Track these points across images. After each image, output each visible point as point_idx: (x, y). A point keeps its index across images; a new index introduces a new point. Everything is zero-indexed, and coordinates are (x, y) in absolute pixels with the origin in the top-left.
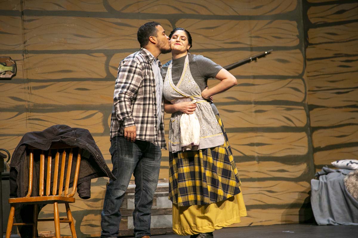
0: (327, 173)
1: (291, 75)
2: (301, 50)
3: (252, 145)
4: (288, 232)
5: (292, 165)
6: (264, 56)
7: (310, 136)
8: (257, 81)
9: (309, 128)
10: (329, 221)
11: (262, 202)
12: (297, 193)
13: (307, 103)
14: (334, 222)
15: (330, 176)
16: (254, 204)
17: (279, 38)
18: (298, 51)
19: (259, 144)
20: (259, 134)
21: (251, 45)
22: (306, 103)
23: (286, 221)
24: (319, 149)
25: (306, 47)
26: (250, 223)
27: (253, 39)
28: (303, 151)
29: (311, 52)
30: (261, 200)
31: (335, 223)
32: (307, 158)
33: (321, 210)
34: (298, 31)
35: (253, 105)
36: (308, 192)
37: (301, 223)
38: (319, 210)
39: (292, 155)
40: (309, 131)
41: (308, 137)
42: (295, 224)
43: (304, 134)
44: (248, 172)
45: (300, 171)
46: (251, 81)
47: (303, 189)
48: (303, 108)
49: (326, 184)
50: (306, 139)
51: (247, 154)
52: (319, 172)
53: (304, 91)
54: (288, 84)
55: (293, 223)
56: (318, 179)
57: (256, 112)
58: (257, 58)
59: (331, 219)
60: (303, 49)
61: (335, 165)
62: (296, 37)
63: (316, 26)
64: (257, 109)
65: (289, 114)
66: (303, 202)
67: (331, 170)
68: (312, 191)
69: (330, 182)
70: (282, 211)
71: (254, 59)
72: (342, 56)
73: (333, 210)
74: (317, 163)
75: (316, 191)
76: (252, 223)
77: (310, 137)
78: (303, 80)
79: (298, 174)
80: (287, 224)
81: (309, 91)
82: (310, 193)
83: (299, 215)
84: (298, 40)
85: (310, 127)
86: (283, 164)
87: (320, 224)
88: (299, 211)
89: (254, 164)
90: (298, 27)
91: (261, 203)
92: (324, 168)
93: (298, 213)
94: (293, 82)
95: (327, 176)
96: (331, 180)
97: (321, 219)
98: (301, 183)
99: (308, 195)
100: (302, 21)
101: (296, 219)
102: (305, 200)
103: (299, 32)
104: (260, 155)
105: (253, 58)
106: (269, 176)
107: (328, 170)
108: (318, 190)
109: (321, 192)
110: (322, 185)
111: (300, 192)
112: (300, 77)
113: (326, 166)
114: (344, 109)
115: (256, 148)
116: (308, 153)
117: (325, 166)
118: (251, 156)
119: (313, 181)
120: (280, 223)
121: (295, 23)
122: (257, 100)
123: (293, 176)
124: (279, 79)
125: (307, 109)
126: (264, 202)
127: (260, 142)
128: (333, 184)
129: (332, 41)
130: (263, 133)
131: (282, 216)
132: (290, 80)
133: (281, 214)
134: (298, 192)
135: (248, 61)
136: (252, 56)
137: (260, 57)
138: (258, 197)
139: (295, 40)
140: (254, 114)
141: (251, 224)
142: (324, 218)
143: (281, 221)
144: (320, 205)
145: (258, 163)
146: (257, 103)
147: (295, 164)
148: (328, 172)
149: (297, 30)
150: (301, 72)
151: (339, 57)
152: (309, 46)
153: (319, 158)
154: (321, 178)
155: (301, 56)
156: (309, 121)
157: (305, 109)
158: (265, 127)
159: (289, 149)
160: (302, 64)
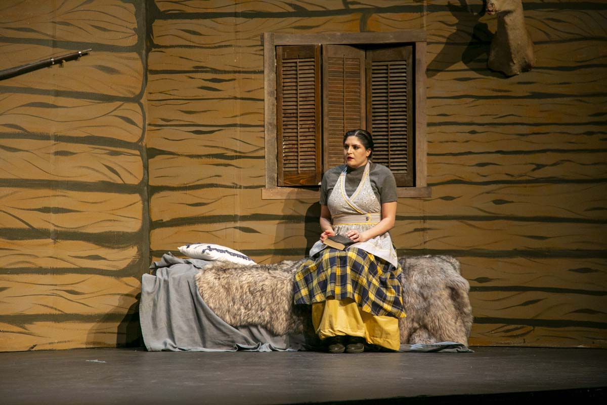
0: (169, 264)
1: (121, 95)
2: (140, 54)
3: (46, 210)
4: (96, 361)
5: (113, 248)
6: (75, 57)
7: (147, 201)
8: (61, 101)
9: (146, 188)
10: (165, 344)
11: (56, 309)
12: (118, 297)
13: (146, 145)
14: (175, 346)
15: (173, 268)
16: (40, 313)
17: (104, 30)
18: (135, 55)
19: (57, 210)
20: (59, 192)
21: (53, 37)
22: (144, 145)
23: (94, 343)
24: (161, 224)
25: (148, 50)
26: (32, 345)
27: (58, 26)
28: (133, 225)
29: (156, 59)
30: (54, 307)
31: (175, 348)
32: (139, 238)
33: (155, 326)
34: (136, 22)
35: (53, 142)
36: (136, 295)
37: (120, 346)
38: (151, 326)
39: (114, 232)
40: (146, 193)
41: (143, 204)
42: (109, 348)
43: (136, 197)
44: (37, 257)
45: (125, 259)
46: (50, 100)
47: (127, 290)
48: (138, 152)
49: (166, 282)
50: (140, 206)
51: (36, 225)
52: (158, 262)
53: (141, 125)
54: (115, 110)
55: (105, 346)
56: (154, 273)
57: (57, 153)
58: (64, 61)
59: (169, 341)
60: (144, 52)
61: (184, 252)
62: (133, 32)
63: (166, 16)
64: (60, 150)
65: (114, 161)
66: (126, 311)
67: (176, 259)
68: (143, 293)
69: (174, 279)
70: (89, 326)
71: (59, 62)
72: (206, 72)
73: (174, 325)
74: (154, 247)
75: (148, 293)
76: (35, 346)
77: (146, 203)
78: (141, 106)
79: (122, 265)
80: (97, 348)
81: (150, 125)
82: (139, 297)
83: (118, 333)
84: (136, 37)
85: (148, 186)
86: (97, 247)
87: (151, 348)
88: (119, 327)
89: (46, 245)
90: (137, 15)
91: (54, 312)
92: (165, 255)
93: (116, 331)
94: (123, 107)
95: (168, 269)
96: (176, 276)
97: (154, 340)
98: (125, 279)
99: (136, 301)
100: (143, 5)
101: (113, 340)
102: (130, 309)
103: (138, 22)
104: (59, 229)
105: (56, 59)
106: (73, 266)
107: (171, 260)
108: (152, 293)
109: (157, 296)
110: (160, 284)
111: (122, 295)
112: (136, 99)
113: (169, 253)
114: (205, 160)
115: (53, 217)
116: (142, 229)
117: (167, 252)
118: (42, 229)
119: (146, 276)
120: (84, 346)
121: (131, 7)
122: (59, 134)
123: (114, 266)
124: (99, 100)
125: (145, 154)
126: (59, 310)
127: (60, 206)
128: (178, 283)
129: (191, 44)
130: (66, 191)
131: (89, 333)
132: (119, 103)
133: (87, 332)
134: (119, 294)
135: (48, 64)
136: (55, 56)
137: (68, 59)
138: (50, 301)
139: (130, 36)
140: (53, 157)
141: (32, 348)
142: (158, 339)
143: (87, 343)
144: (154, 318)
145: (55, 243)
146: (59, 138)
147: (118, 248)
148: (171, 262)
149: (135, 20)
150: (138, 92)
151: (202, 72)
152: (153, 49)
153: (159, 238)
154: (158, 272)
155: (139, 65)
156: (146, 176)
157: (141, 156)
158: (71, 181)
159: (110, 220)
160: (141, 78)
